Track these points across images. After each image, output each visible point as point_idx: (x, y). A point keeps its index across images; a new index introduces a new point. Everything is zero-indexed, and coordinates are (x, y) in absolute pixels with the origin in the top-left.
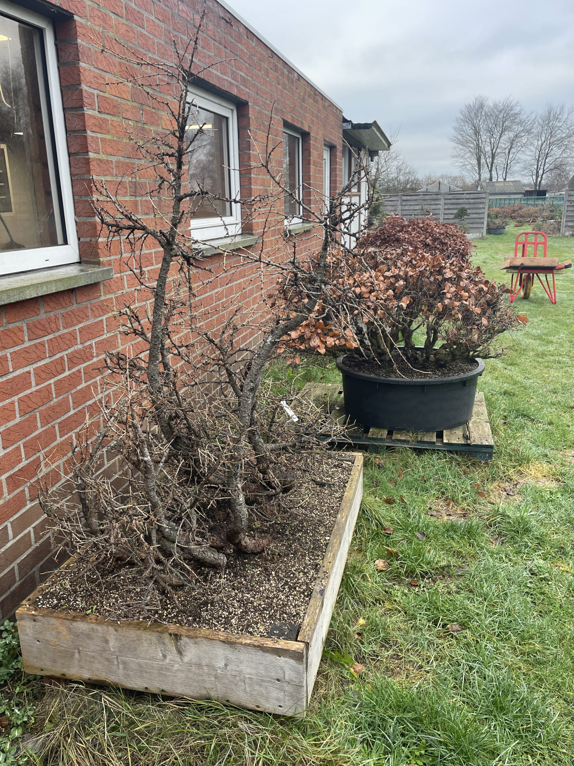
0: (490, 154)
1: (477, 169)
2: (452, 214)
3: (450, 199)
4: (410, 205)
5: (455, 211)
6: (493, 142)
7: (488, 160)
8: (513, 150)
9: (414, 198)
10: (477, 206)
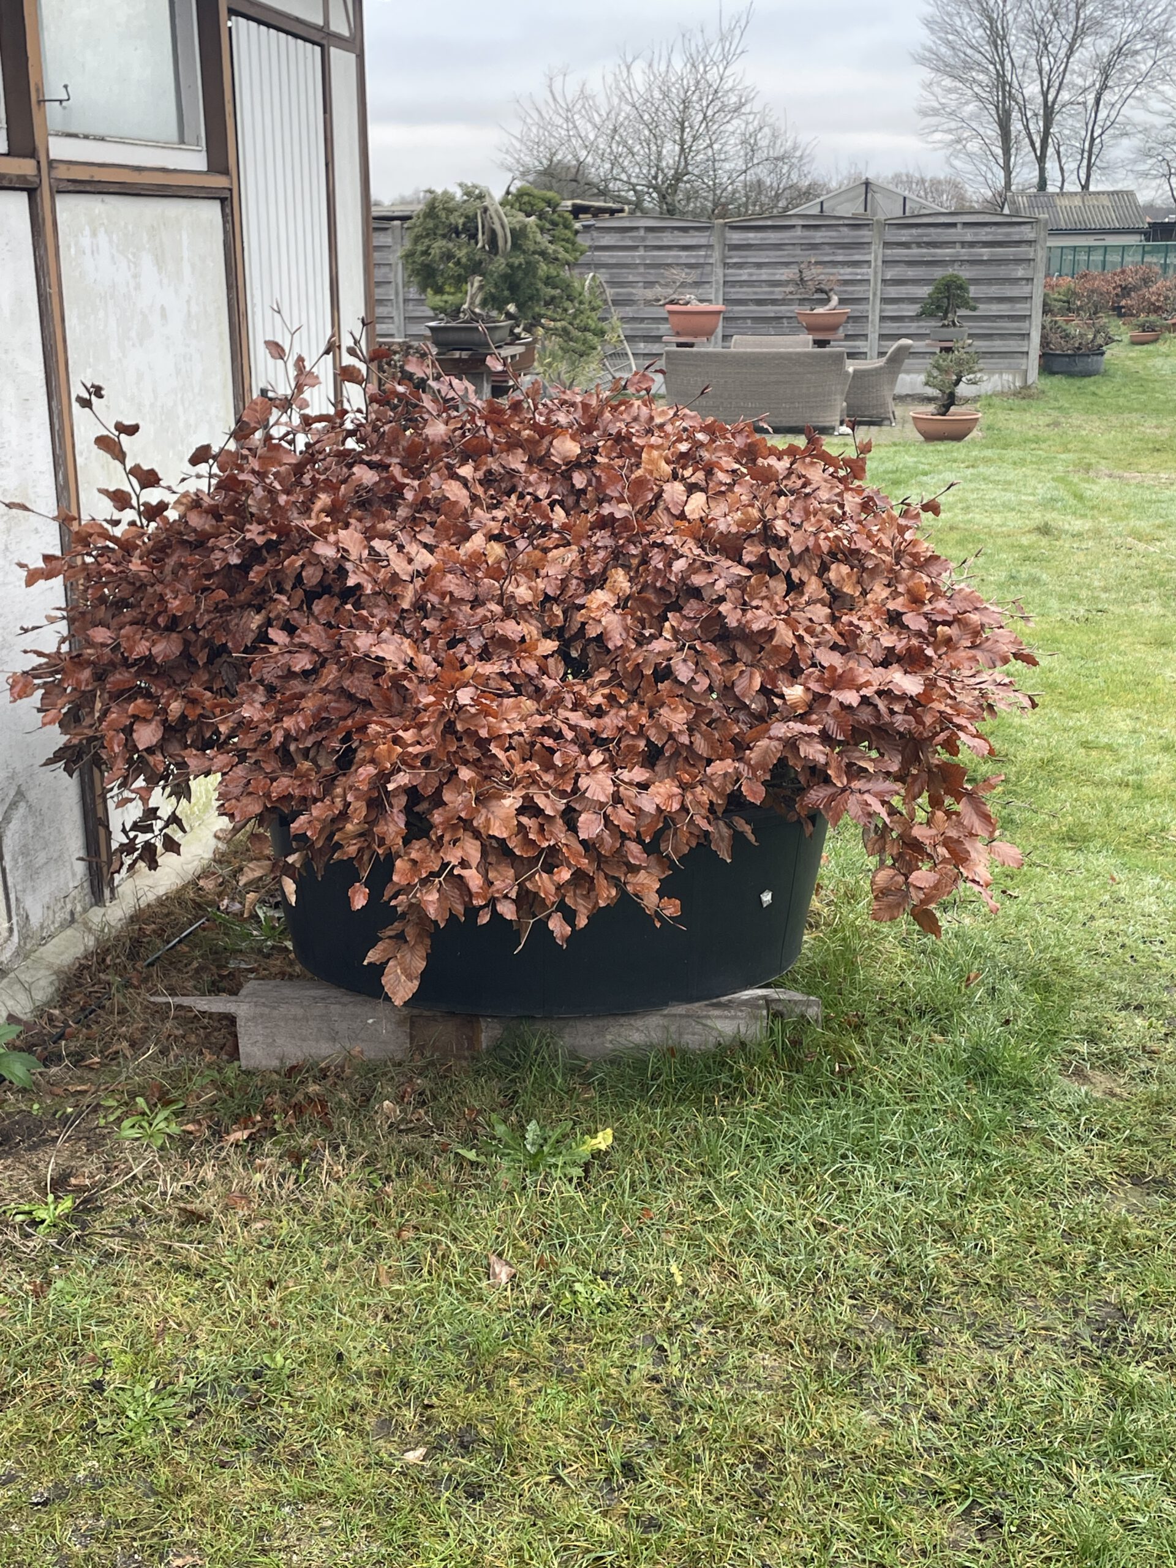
0: (1036, 105)
1: (999, 151)
2: (913, 300)
3: (906, 245)
4: (759, 265)
5: (925, 291)
6: (1046, 68)
7: (1031, 126)
8: (1107, 97)
9: (773, 237)
10: (1002, 272)
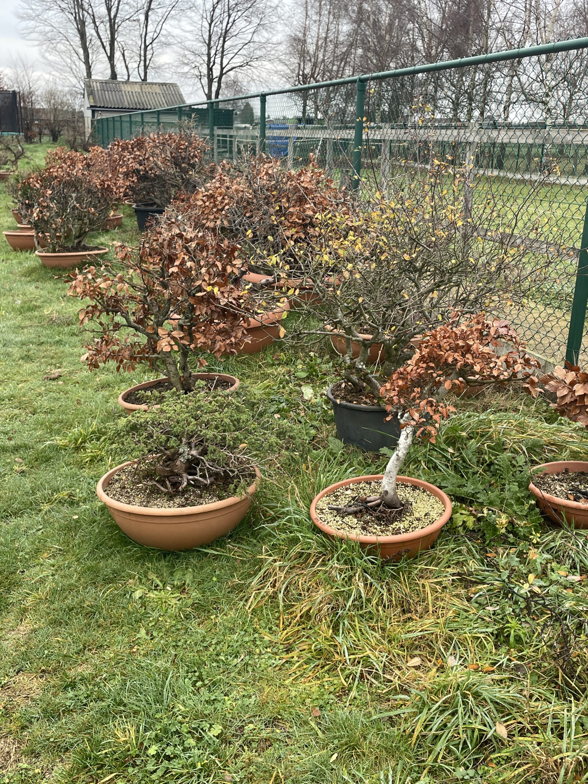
0: (104, 18)
7: (102, 33)
